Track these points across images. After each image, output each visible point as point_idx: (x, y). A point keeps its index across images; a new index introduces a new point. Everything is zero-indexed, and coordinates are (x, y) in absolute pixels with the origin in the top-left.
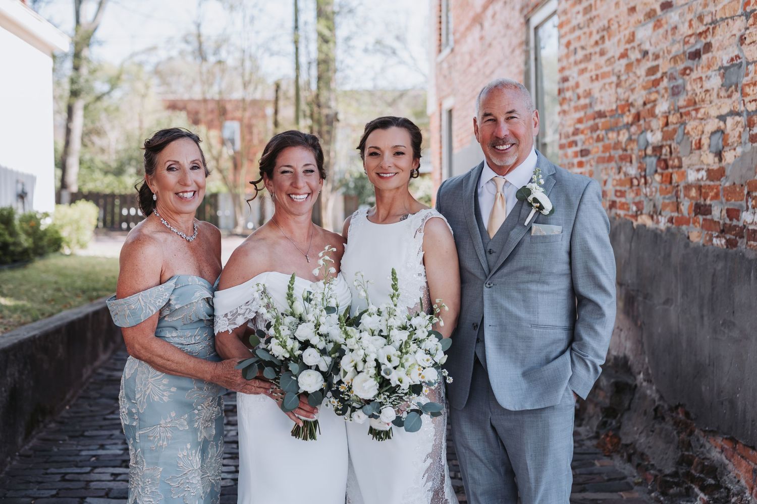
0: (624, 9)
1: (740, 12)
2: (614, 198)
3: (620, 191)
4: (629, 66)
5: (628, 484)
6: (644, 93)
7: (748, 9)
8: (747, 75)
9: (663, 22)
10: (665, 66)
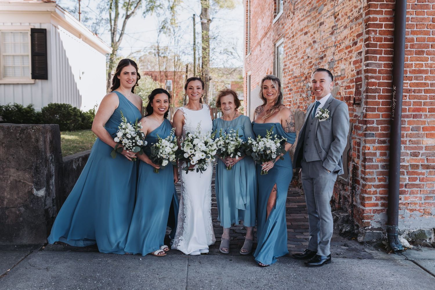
0: (303, 42)
1: (333, 45)
2: (299, 105)
3: (301, 102)
4: (304, 61)
5: (299, 194)
6: (308, 70)
7: (336, 44)
8: (335, 65)
9: (313, 47)
10: (314, 61)
